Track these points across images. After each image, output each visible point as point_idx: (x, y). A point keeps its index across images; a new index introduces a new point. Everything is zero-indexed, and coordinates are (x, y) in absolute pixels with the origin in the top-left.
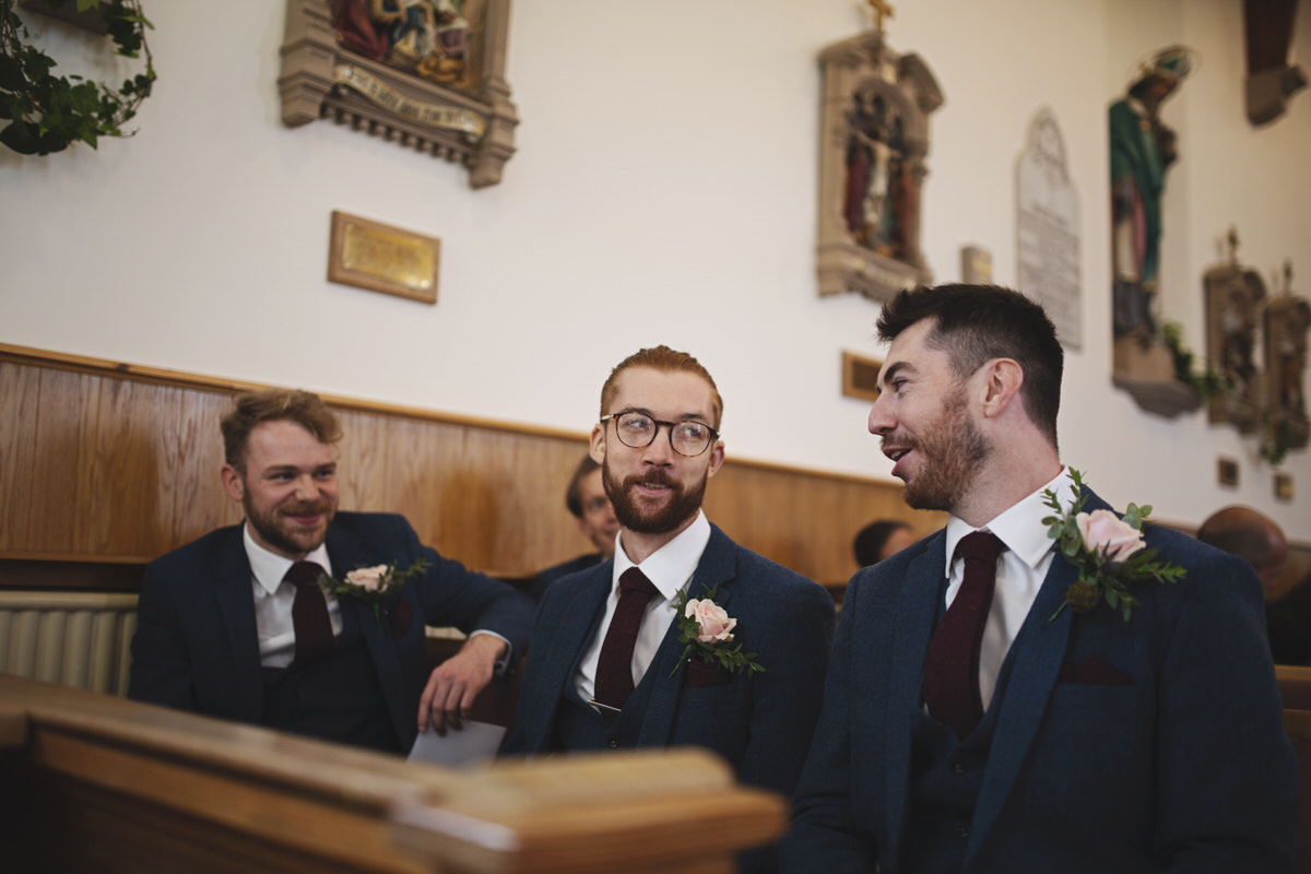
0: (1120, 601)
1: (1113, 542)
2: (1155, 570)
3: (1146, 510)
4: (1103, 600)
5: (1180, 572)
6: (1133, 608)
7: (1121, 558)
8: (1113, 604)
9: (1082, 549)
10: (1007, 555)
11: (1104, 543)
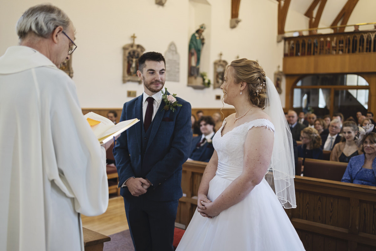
0: (172, 109)
1: (172, 100)
2: (177, 105)
3: (176, 95)
4: (170, 109)
5: (181, 105)
6: (174, 110)
7: (173, 102)
8: (171, 109)
9: (167, 101)
10: (154, 101)
11: (171, 100)
